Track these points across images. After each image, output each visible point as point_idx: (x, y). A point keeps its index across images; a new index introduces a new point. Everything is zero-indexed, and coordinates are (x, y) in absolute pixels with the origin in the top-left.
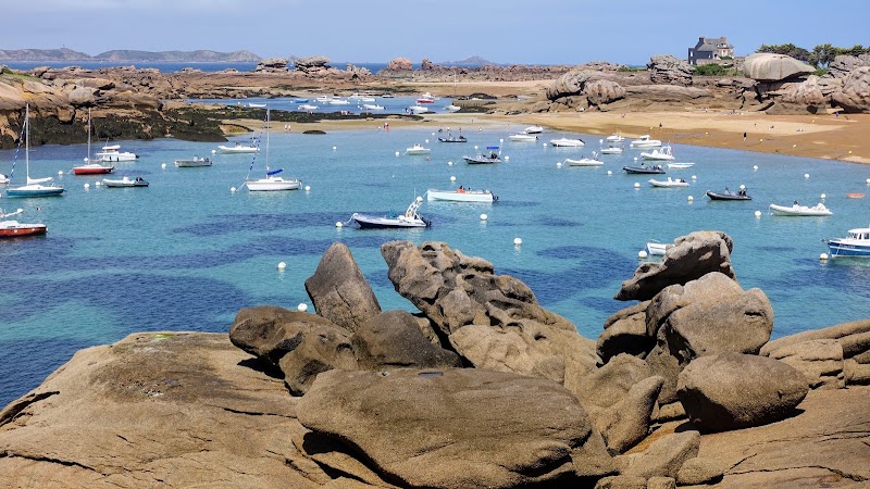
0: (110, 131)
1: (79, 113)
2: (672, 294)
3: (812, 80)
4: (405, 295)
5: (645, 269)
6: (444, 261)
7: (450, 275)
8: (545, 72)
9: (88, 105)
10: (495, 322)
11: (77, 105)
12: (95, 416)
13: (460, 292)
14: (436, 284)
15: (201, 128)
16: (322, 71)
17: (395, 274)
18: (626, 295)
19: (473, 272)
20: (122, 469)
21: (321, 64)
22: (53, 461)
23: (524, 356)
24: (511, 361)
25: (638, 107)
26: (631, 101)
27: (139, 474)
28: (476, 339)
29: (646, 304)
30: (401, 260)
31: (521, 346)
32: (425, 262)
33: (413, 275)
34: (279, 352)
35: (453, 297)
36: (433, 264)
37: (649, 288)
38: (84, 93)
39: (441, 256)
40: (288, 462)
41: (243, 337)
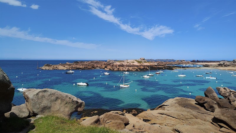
0: (160, 69)
4: (222, 95)
7: (230, 93)
8: (218, 62)
11: (155, 65)
12: (176, 110)
13: (233, 96)
14: (228, 94)
15: (170, 68)
17: (219, 92)
19: (233, 93)
20: (183, 120)
21: (184, 61)
22: (169, 116)
25: (233, 66)
27: (186, 121)
30: (221, 90)
32: (225, 90)
33: (223, 92)
34: (204, 103)
35: (231, 96)
36: (227, 91)
38: (156, 64)
40: (212, 123)
41: (197, 100)
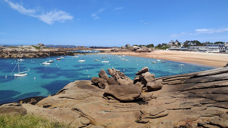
0: (60, 55)
1: (56, 53)
2: (143, 74)
3: (140, 49)
4: (111, 75)
5: (139, 71)
6: (115, 71)
7: (116, 72)
8: (111, 48)
9: (57, 51)
10: (122, 78)
12: (75, 92)
13: (118, 74)
14: (115, 74)
15: (71, 54)
16: (84, 48)
17: (109, 73)
18: (137, 75)
19: (118, 72)
20: (81, 99)
21: (84, 47)
22: (69, 98)
23: (126, 82)
24: (124, 83)
25: (121, 52)
26: (120, 51)
27: (84, 100)
28: (120, 80)
29: (139, 76)
30: (110, 71)
31: (125, 81)
32: (113, 71)
33: (112, 73)
34: (98, 83)
37: (140, 74)
39: (115, 70)
40: (103, 97)
41: (93, 81)
